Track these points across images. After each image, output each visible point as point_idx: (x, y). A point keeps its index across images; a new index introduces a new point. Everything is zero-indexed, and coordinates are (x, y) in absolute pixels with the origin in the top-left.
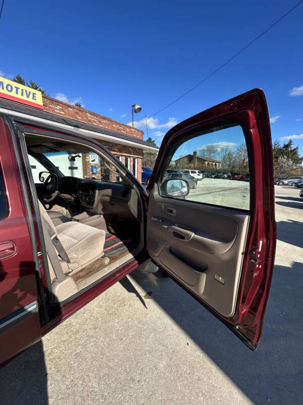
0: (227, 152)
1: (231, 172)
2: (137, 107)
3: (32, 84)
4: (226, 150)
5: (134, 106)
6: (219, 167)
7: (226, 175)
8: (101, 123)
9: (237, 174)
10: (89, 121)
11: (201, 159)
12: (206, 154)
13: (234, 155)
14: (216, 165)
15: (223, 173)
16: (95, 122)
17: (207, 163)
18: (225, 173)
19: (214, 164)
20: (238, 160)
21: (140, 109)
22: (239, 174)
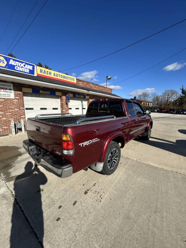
0: (156, 96)
1: (160, 108)
2: (109, 77)
3: (46, 66)
4: (155, 95)
5: (108, 77)
6: (151, 105)
7: (156, 110)
8: (95, 87)
9: (163, 109)
10: (91, 87)
11: (140, 101)
12: (141, 98)
13: (161, 98)
14: (149, 104)
15: (154, 109)
16: (93, 87)
17: (143, 103)
18: (155, 109)
19: (148, 103)
20: (163, 100)
21: (110, 78)
22: (165, 109)
